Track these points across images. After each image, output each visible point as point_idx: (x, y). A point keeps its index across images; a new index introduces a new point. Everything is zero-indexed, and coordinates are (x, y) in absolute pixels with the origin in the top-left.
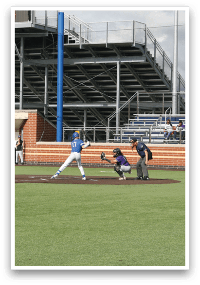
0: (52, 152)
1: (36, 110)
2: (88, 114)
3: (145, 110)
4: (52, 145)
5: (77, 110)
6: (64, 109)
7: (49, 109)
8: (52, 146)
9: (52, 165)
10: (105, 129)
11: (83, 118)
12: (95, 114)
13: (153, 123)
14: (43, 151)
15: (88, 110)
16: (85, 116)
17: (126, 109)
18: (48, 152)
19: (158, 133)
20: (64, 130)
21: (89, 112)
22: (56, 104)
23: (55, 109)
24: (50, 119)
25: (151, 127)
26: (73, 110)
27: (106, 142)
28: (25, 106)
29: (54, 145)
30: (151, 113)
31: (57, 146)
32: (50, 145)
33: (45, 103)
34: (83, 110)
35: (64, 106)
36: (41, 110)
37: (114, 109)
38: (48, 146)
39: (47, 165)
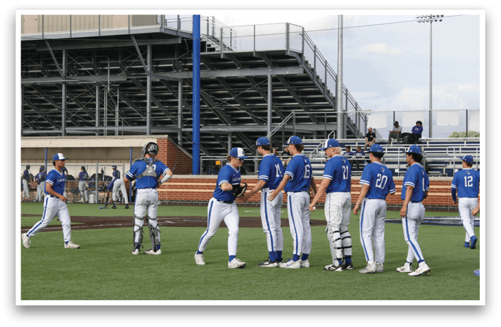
0: (187, 187)
1: (167, 136)
2: (233, 140)
3: (304, 134)
4: (187, 179)
5: (220, 135)
6: (202, 134)
7: (184, 134)
8: (187, 180)
9: (186, 205)
10: (253, 158)
11: (227, 144)
12: (242, 140)
13: (312, 150)
14: (176, 187)
15: (233, 135)
16: (229, 142)
17: (278, 133)
18: (182, 187)
19: (320, 163)
20: (201, 159)
21: (234, 137)
22: (191, 127)
23: (191, 133)
24: (184, 146)
25: (311, 155)
26: (214, 135)
27: (254, 174)
28: (154, 131)
29: (189, 179)
30: (312, 138)
31: (192, 180)
32: (183, 179)
33: (179, 127)
34: (227, 135)
35: (201, 130)
36: (173, 136)
37: (265, 134)
38: (181, 180)
39: (180, 204)
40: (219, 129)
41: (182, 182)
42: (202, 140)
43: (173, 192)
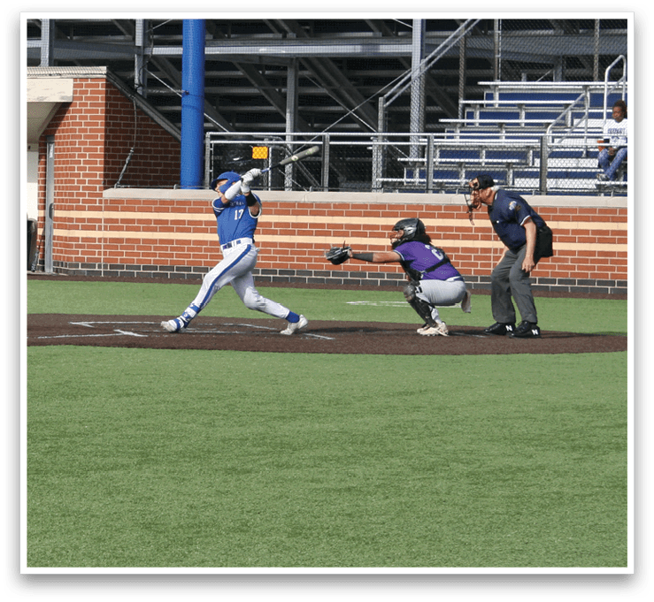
0: (164, 226)
1: (104, 69)
2: (302, 82)
3: (524, 65)
4: (163, 202)
5: (259, 67)
6: (211, 64)
7: (152, 63)
8: (164, 206)
9: (162, 279)
10: (368, 139)
11: (284, 96)
12: (329, 84)
13: (554, 116)
14: (130, 225)
15: (302, 68)
16: (290, 90)
17: (448, 62)
18: (147, 225)
19: (577, 155)
20: (208, 142)
21: (306, 73)
22: (179, 43)
23: (177, 62)
24: (155, 101)
25: (549, 133)
26: (244, 66)
27: (369, 189)
28: (62, 54)
29: (172, 202)
30: (549, 79)
31: (180, 206)
32: (154, 202)
33: (139, 42)
34: (285, 69)
35: (209, 51)
36: (119, 69)
37: (403, 63)
38: (147, 205)
39: (143, 278)
40: (263, 50)
41: (149, 210)
42: (208, 82)
43: (120, 240)
